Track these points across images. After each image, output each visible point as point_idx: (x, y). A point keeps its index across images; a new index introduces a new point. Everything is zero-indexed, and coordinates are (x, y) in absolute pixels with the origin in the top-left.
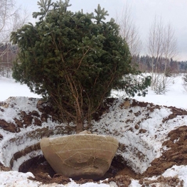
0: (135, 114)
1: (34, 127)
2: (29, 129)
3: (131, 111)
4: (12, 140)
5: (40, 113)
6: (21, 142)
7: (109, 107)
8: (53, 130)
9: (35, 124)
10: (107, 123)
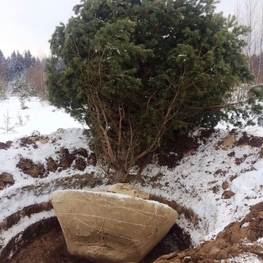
0: (237, 159)
1: (72, 171)
2: (64, 174)
3: (232, 154)
4: (28, 188)
5: (90, 152)
6: (45, 192)
7: (198, 145)
8: (101, 178)
9: (75, 167)
10: (185, 173)
